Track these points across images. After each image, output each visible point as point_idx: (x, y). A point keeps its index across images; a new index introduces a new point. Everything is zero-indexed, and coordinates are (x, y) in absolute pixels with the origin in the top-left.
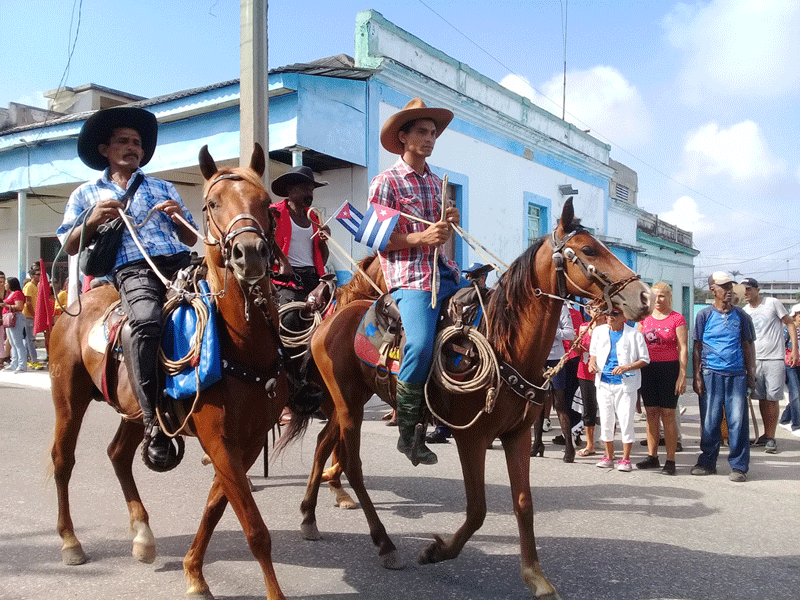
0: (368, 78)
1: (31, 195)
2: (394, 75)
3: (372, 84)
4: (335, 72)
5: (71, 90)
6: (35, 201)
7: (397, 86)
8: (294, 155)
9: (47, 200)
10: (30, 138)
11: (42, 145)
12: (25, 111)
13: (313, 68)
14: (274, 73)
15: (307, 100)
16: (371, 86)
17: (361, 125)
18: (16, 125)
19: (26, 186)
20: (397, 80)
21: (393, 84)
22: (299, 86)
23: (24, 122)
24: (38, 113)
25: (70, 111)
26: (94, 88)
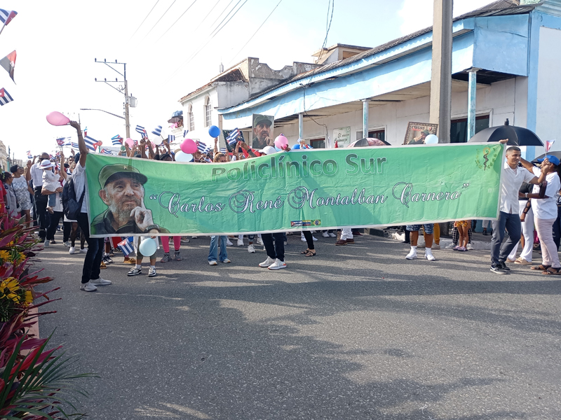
0: (531, 11)
1: (305, 115)
2: (553, 5)
3: (533, 15)
4: (504, 12)
5: (325, 49)
6: (308, 118)
7: (556, 13)
8: (470, 74)
9: (313, 118)
10: (305, 82)
11: (312, 85)
12: (300, 65)
13: (487, 12)
14: (457, 20)
15: (481, 35)
16: (533, 16)
17: (524, 46)
18: (296, 75)
19: (303, 111)
20: (556, 8)
21: (552, 12)
22: (476, 26)
23: (300, 73)
24: (308, 66)
25: (325, 63)
26: (339, 46)
